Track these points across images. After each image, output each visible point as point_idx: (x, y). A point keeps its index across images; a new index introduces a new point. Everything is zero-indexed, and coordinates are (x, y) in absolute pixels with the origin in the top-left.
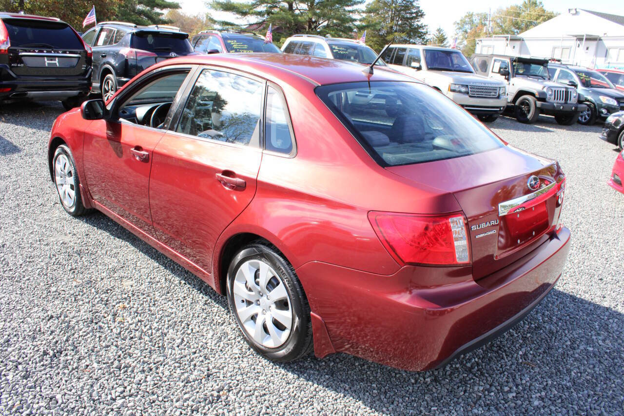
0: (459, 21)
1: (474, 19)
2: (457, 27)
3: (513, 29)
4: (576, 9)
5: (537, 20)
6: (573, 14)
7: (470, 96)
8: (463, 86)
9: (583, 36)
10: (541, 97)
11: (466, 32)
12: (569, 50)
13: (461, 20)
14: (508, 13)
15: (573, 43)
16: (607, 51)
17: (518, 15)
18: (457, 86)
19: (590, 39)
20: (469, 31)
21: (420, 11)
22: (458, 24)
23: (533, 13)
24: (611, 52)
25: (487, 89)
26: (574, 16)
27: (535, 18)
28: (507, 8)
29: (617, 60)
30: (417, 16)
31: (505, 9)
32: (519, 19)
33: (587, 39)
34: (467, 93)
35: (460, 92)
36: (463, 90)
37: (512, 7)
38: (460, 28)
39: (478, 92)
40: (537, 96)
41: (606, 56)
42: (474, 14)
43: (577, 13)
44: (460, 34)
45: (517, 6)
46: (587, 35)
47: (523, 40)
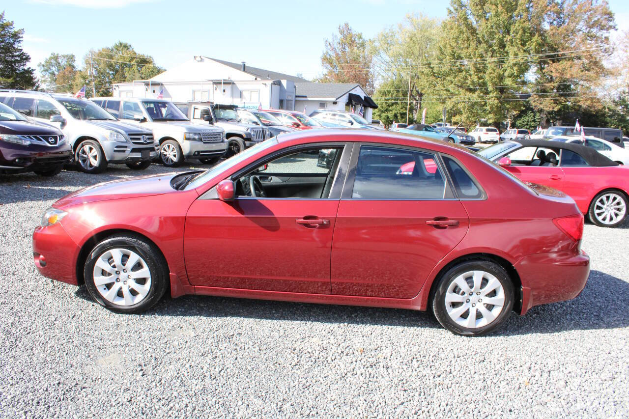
0: (43, 63)
1: (60, 60)
2: (43, 69)
3: (108, 71)
4: (200, 57)
5: (130, 62)
6: (198, 61)
7: (204, 143)
8: (195, 134)
9: (221, 80)
10: (249, 137)
11: (53, 74)
12: (207, 93)
13: (46, 62)
14: (101, 54)
15: (211, 86)
16: (241, 93)
17: (111, 57)
18: (191, 135)
19: (227, 83)
20: (56, 73)
21: (23, 54)
22: (43, 66)
23: (125, 55)
24: (244, 93)
25: (214, 135)
26: (199, 63)
27: (128, 60)
28: (99, 50)
29: (251, 100)
30: (22, 59)
31: (97, 51)
32: (113, 61)
33: (225, 83)
34: (200, 140)
35: (194, 139)
36: (197, 137)
37: (103, 50)
38: (46, 70)
39: (209, 138)
40: (245, 136)
41: (241, 97)
42: (60, 55)
43: (202, 60)
44: (47, 76)
45: (108, 49)
46: (224, 80)
47: (162, 85)
